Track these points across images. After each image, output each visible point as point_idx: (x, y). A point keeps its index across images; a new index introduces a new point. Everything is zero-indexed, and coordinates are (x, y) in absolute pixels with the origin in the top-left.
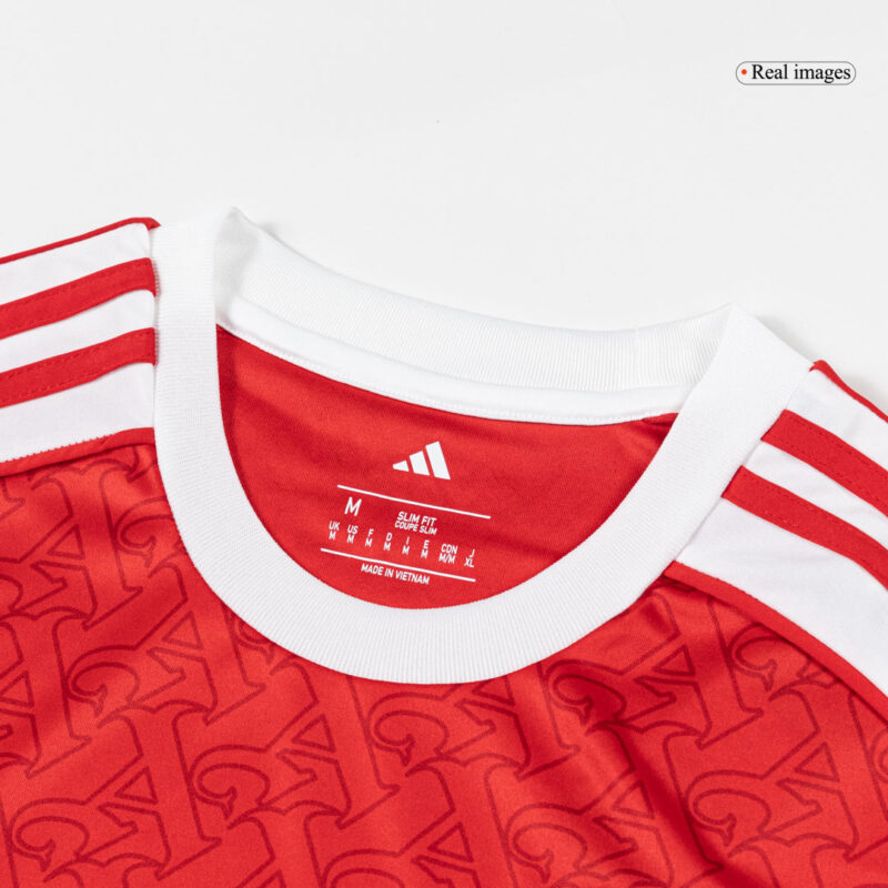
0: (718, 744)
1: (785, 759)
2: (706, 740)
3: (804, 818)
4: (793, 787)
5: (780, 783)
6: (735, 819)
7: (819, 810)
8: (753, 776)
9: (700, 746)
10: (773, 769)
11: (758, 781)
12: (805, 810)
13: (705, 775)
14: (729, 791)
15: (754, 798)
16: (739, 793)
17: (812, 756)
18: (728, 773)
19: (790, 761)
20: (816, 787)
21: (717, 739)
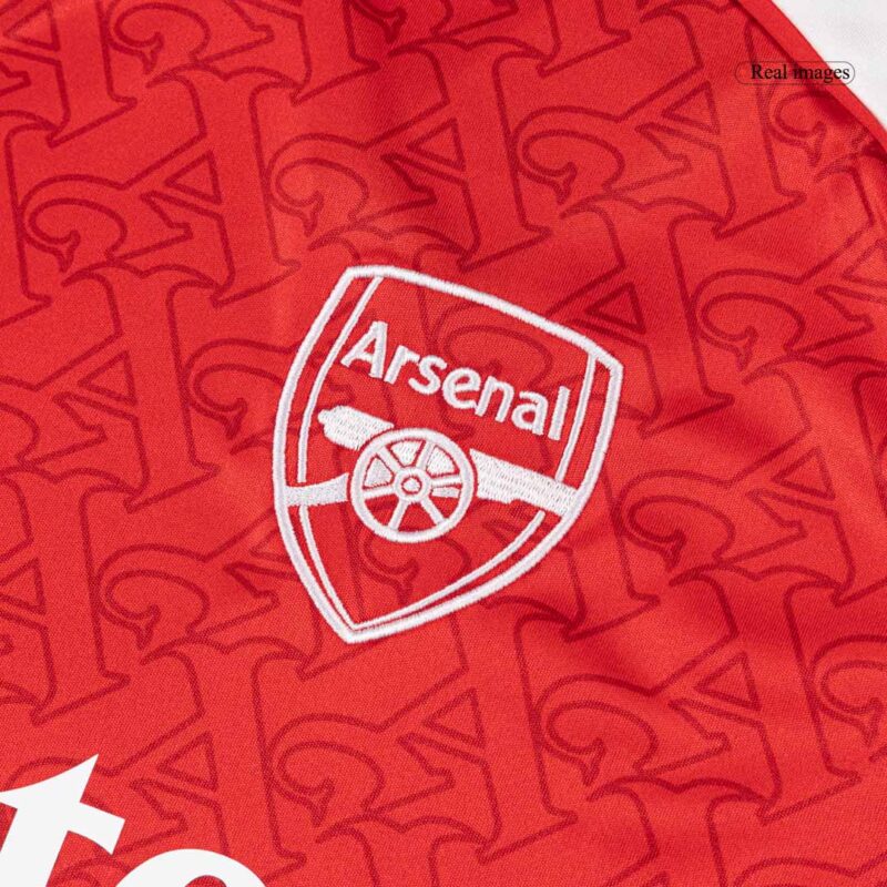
0: (567, 72)
1: (651, 98)
2: (551, 66)
3: (666, 176)
4: (657, 134)
5: (641, 129)
6: (575, 170)
7: (688, 168)
8: (607, 116)
9: (542, 73)
10: (634, 110)
11: (612, 123)
12: (670, 166)
13: (543, 111)
14: (574, 134)
15: (606, 145)
16: (586, 137)
17: (688, 97)
18: (576, 110)
19: (657, 102)
20: (687, 137)
21: (566, 65)
